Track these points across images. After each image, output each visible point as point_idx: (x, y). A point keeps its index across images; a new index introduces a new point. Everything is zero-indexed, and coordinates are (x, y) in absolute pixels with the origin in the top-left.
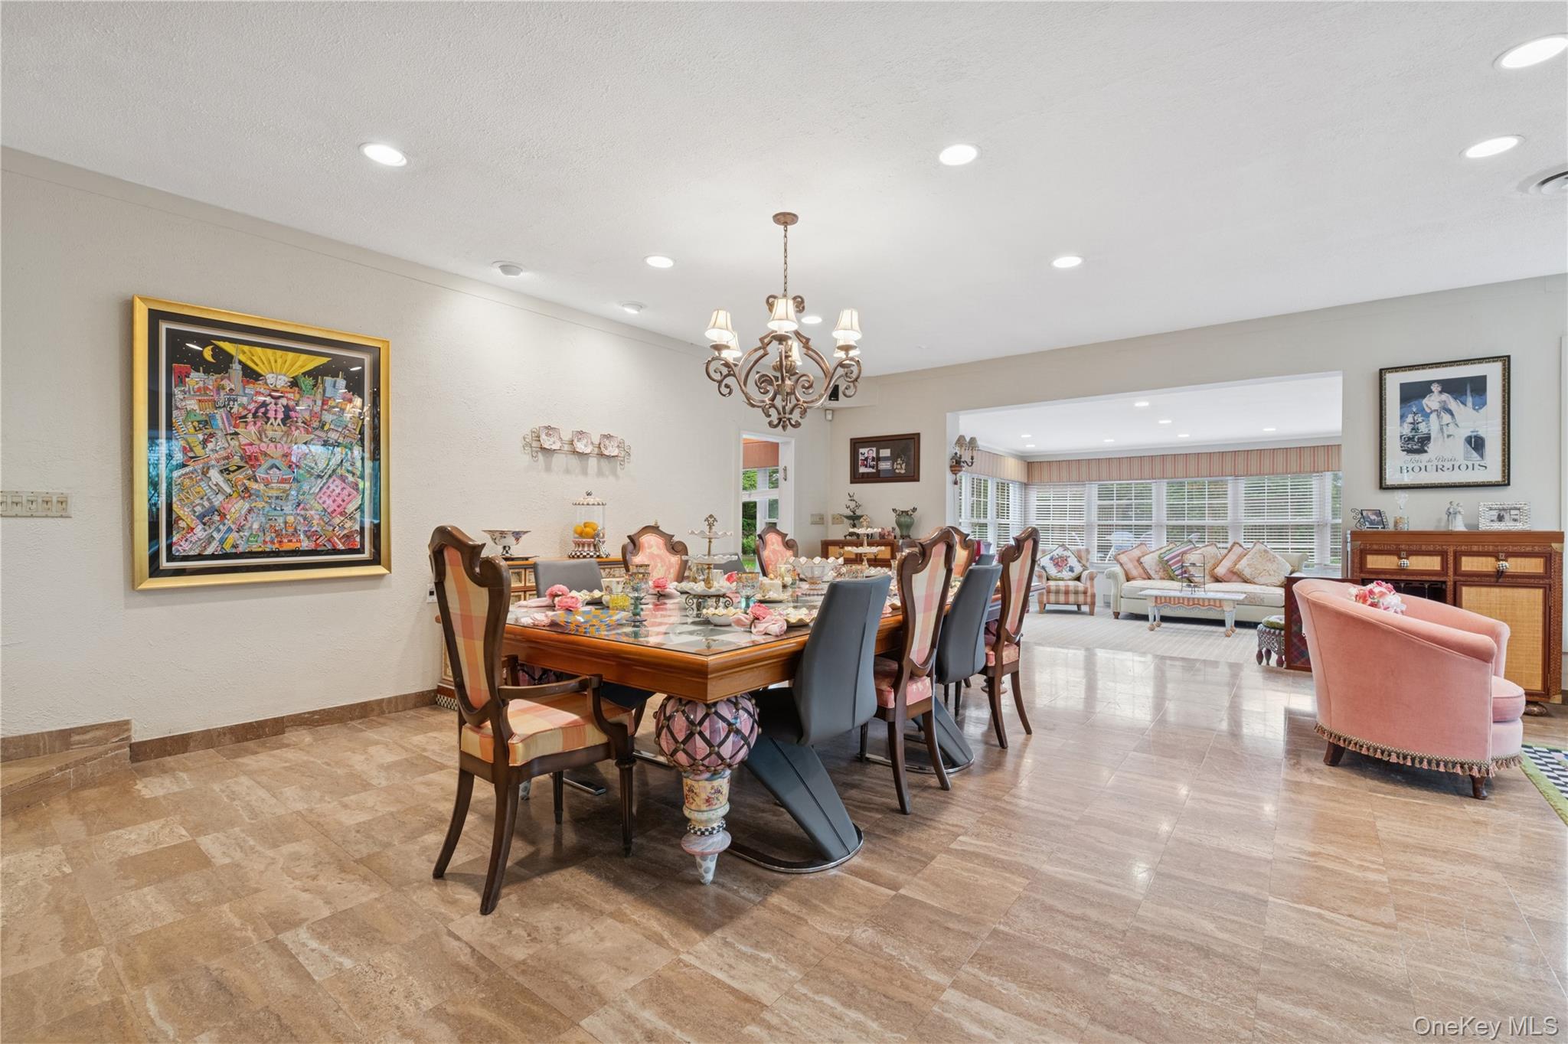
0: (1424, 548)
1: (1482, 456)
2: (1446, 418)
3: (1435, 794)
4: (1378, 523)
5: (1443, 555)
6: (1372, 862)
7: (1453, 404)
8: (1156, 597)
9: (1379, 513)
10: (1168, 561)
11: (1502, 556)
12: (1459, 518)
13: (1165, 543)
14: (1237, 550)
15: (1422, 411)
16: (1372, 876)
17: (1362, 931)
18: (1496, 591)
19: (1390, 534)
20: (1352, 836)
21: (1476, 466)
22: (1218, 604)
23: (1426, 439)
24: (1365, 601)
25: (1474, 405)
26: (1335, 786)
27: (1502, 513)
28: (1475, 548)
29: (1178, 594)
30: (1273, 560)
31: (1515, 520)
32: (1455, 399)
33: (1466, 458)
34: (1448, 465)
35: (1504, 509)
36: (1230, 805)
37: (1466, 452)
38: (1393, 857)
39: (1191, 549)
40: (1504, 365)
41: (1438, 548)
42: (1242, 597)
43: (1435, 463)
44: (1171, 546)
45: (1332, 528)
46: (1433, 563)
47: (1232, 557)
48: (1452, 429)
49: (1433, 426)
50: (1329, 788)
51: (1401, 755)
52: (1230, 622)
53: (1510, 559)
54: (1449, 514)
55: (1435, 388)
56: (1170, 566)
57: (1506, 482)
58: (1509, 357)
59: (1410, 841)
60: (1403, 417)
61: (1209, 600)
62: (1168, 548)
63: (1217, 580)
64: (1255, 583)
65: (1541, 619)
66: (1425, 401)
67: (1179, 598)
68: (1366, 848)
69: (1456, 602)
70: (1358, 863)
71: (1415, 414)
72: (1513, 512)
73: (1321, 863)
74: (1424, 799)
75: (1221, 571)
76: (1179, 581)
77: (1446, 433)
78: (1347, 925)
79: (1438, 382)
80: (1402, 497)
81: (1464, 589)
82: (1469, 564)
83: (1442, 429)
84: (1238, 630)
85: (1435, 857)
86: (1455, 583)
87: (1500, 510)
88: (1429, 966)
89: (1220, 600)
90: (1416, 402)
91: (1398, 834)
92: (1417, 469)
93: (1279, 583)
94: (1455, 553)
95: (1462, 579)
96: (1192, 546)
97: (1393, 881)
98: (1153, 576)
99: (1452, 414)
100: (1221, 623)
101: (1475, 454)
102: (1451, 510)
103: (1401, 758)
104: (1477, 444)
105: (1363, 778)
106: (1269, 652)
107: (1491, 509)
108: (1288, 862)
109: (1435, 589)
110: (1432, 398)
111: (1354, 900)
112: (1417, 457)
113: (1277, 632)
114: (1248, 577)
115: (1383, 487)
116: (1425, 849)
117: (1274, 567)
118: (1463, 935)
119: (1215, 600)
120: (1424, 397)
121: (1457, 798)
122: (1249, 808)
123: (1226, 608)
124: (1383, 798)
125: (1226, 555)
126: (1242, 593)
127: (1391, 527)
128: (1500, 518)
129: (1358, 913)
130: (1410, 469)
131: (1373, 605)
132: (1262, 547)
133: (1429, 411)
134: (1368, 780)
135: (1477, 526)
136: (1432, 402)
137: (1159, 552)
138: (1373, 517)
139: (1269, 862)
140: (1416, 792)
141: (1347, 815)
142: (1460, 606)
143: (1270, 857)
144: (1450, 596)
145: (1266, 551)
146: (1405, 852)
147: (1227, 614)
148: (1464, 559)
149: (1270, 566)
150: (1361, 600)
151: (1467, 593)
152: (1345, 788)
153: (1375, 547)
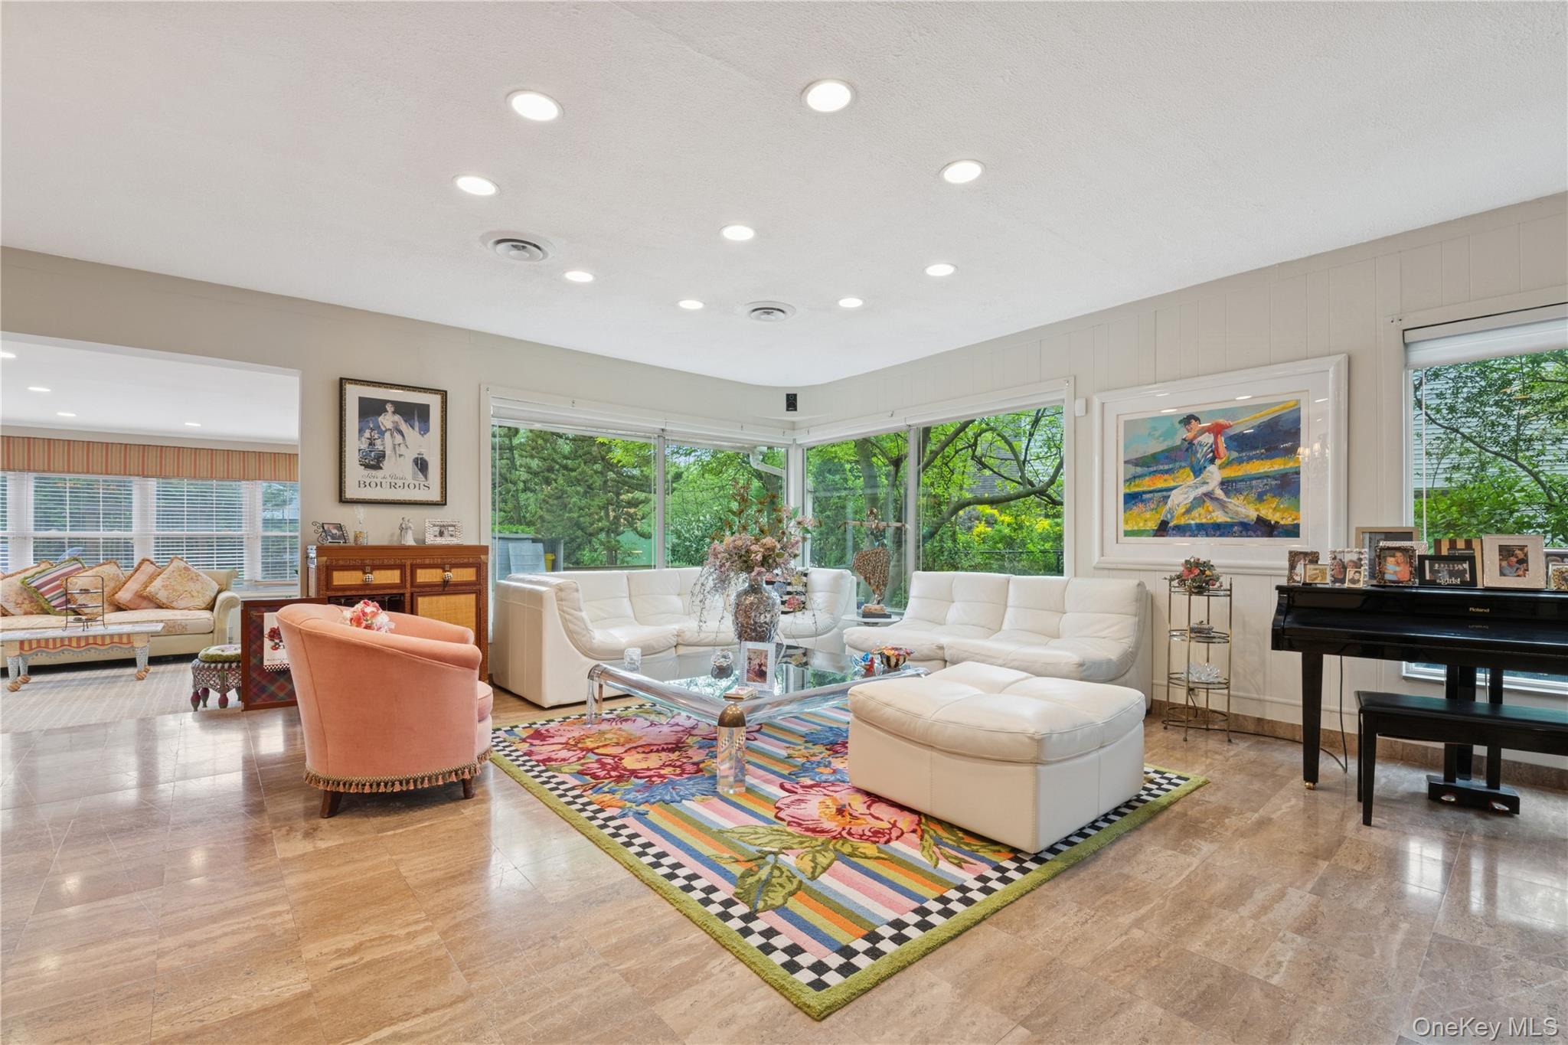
0: (386, 562)
1: (426, 477)
2: (398, 438)
3: (435, 809)
4: (339, 538)
5: (401, 567)
6: (417, 922)
7: (404, 427)
8: (22, 643)
9: (340, 527)
10: (38, 588)
11: (447, 567)
12: (410, 532)
13: (31, 563)
14: (148, 569)
15: (378, 427)
16: (423, 941)
17: (445, 1024)
18: (443, 598)
19: (350, 548)
20: (384, 899)
21: (422, 486)
22: (125, 640)
23: (381, 456)
24: (359, 624)
25: (420, 430)
26: (342, 842)
27: (443, 529)
28: (427, 561)
29: (59, 633)
30: (196, 578)
31: (452, 536)
32: (406, 421)
33: (414, 478)
34: (400, 483)
35: (444, 526)
36: (226, 934)
37: (414, 473)
38: (431, 903)
39: (79, 569)
40: (442, 398)
41: (398, 562)
42: (159, 627)
43: (389, 480)
44: (43, 566)
45: (263, 541)
46: (392, 577)
47: (141, 576)
48: (402, 450)
49: (387, 443)
50: (338, 847)
51: (404, 782)
52: (142, 661)
53: (453, 570)
54: (401, 529)
55: (389, 408)
56: (42, 594)
57: (443, 503)
58: (446, 392)
59: (437, 874)
60: (361, 431)
61: (112, 636)
62: (39, 569)
63: (119, 608)
64: (173, 608)
65: (474, 619)
66: (381, 419)
67: (62, 639)
68: (403, 907)
69: (413, 611)
70: (402, 932)
71: (372, 430)
72: (450, 529)
73: (368, 957)
74: (429, 819)
75: (124, 596)
76: (59, 614)
77: (398, 452)
78: (428, 1027)
79: (392, 402)
80: (361, 512)
81: (420, 599)
82: (424, 576)
83: (394, 448)
84: (152, 669)
85: (464, 882)
86: (412, 594)
87: (441, 526)
88: (517, 1021)
89: (129, 635)
90: (373, 418)
91: (424, 873)
92: (373, 485)
93: (204, 606)
94: (412, 565)
95: (417, 590)
96: (80, 565)
97: (444, 934)
98: (12, 611)
99: (403, 436)
100: (131, 662)
101: (421, 475)
102: (404, 526)
103: (404, 784)
104: (422, 465)
105: (366, 819)
106: (206, 692)
107: (434, 526)
108: (332, 980)
109: (394, 602)
110: (387, 417)
111: (421, 986)
112: (373, 472)
113: (220, 665)
114: (165, 601)
115: (342, 500)
116: (453, 877)
117: (198, 586)
118: (525, 960)
119: (120, 635)
120: (380, 415)
121: (452, 805)
122: (253, 924)
123: (138, 643)
124: (395, 835)
125: (132, 575)
126: (157, 621)
127: (351, 542)
128: (441, 534)
129: (432, 1001)
130: (367, 484)
131: (367, 627)
132: (182, 564)
133: (384, 429)
134: (372, 819)
135: (424, 541)
136: (387, 420)
137: (23, 576)
138: (335, 531)
139: (307, 996)
140: (418, 814)
141: (368, 875)
142: (417, 615)
143: (307, 987)
144: (408, 607)
145: (186, 569)
146: (438, 891)
147: (138, 651)
148: (419, 572)
149: (192, 586)
150: (355, 624)
151: (422, 602)
152: (353, 840)
153: (341, 563)
